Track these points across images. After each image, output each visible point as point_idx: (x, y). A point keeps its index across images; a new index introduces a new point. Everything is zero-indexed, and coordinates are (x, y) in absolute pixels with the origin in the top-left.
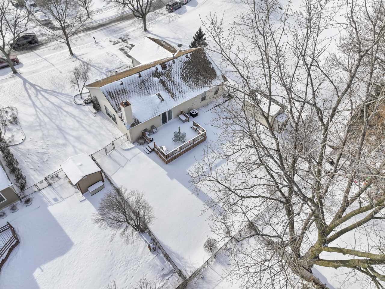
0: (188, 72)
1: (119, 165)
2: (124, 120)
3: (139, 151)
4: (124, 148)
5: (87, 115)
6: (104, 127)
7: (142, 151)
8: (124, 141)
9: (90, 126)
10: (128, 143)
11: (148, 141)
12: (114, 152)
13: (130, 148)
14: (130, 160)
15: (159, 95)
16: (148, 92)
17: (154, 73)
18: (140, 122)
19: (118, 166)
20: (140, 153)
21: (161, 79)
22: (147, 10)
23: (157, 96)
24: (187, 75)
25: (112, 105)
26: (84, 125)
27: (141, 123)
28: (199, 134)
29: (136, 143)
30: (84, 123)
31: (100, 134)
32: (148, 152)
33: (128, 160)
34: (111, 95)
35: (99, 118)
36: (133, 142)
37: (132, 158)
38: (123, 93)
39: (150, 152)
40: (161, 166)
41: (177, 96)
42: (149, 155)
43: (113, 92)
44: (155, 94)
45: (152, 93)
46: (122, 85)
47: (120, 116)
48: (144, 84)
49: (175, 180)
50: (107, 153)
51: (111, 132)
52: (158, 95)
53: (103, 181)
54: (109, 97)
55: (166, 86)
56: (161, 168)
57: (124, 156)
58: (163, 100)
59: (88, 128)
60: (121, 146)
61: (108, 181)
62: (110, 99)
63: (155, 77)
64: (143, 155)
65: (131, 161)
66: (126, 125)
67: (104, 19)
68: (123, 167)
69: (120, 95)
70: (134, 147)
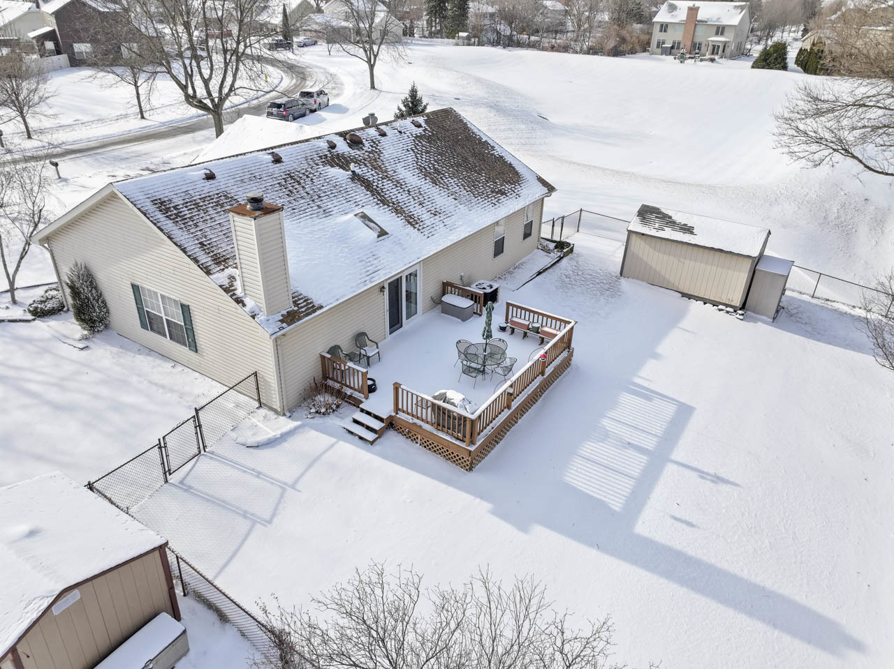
0: (436, 161)
1: (245, 515)
2: (247, 300)
3: (326, 440)
4: (252, 440)
5: (46, 350)
6: (134, 379)
7: (339, 438)
8: (242, 413)
9: (60, 385)
10: (265, 417)
11: (357, 395)
12: (204, 464)
13: (278, 433)
14: (293, 486)
15: (365, 217)
16: (319, 207)
17: (326, 156)
18: (316, 304)
19: (243, 525)
20: (332, 446)
21: (353, 172)
22: (226, 90)
23: (358, 221)
24: (435, 169)
25: (179, 246)
26: (33, 387)
27: (321, 307)
28: (542, 342)
29: (302, 412)
30: (29, 381)
31: (118, 407)
32: (370, 436)
33: (283, 487)
34: (168, 210)
35: (103, 353)
36: (289, 411)
37: (302, 475)
38: (222, 206)
39: (379, 433)
40: (448, 482)
41: (427, 222)
42: (377, 447)
43: (178, 201)
44: (351, 216)
45: (335, 210)
46: (212, 182)
47: (226, 282)
48: (299, 184)
49: (539, 531)
50: (167, 472)
51: (172, 391)
52: (362, 217)
53: (176, 615)
54: (159, 216)
55: (379, 194)
56: (451, 489)
57: (259, 474)
58: (382, 233)
59: (54, 395)
60: (233, 435)
61: (200, 608)
62: (169, 225)
63: (332, 166)
64: (349, 450)
65: (298, 486)
66: (261, 317)
67: (81, 140)
68: (270, 522)
69: (211, 211)
70: (296, 429)
